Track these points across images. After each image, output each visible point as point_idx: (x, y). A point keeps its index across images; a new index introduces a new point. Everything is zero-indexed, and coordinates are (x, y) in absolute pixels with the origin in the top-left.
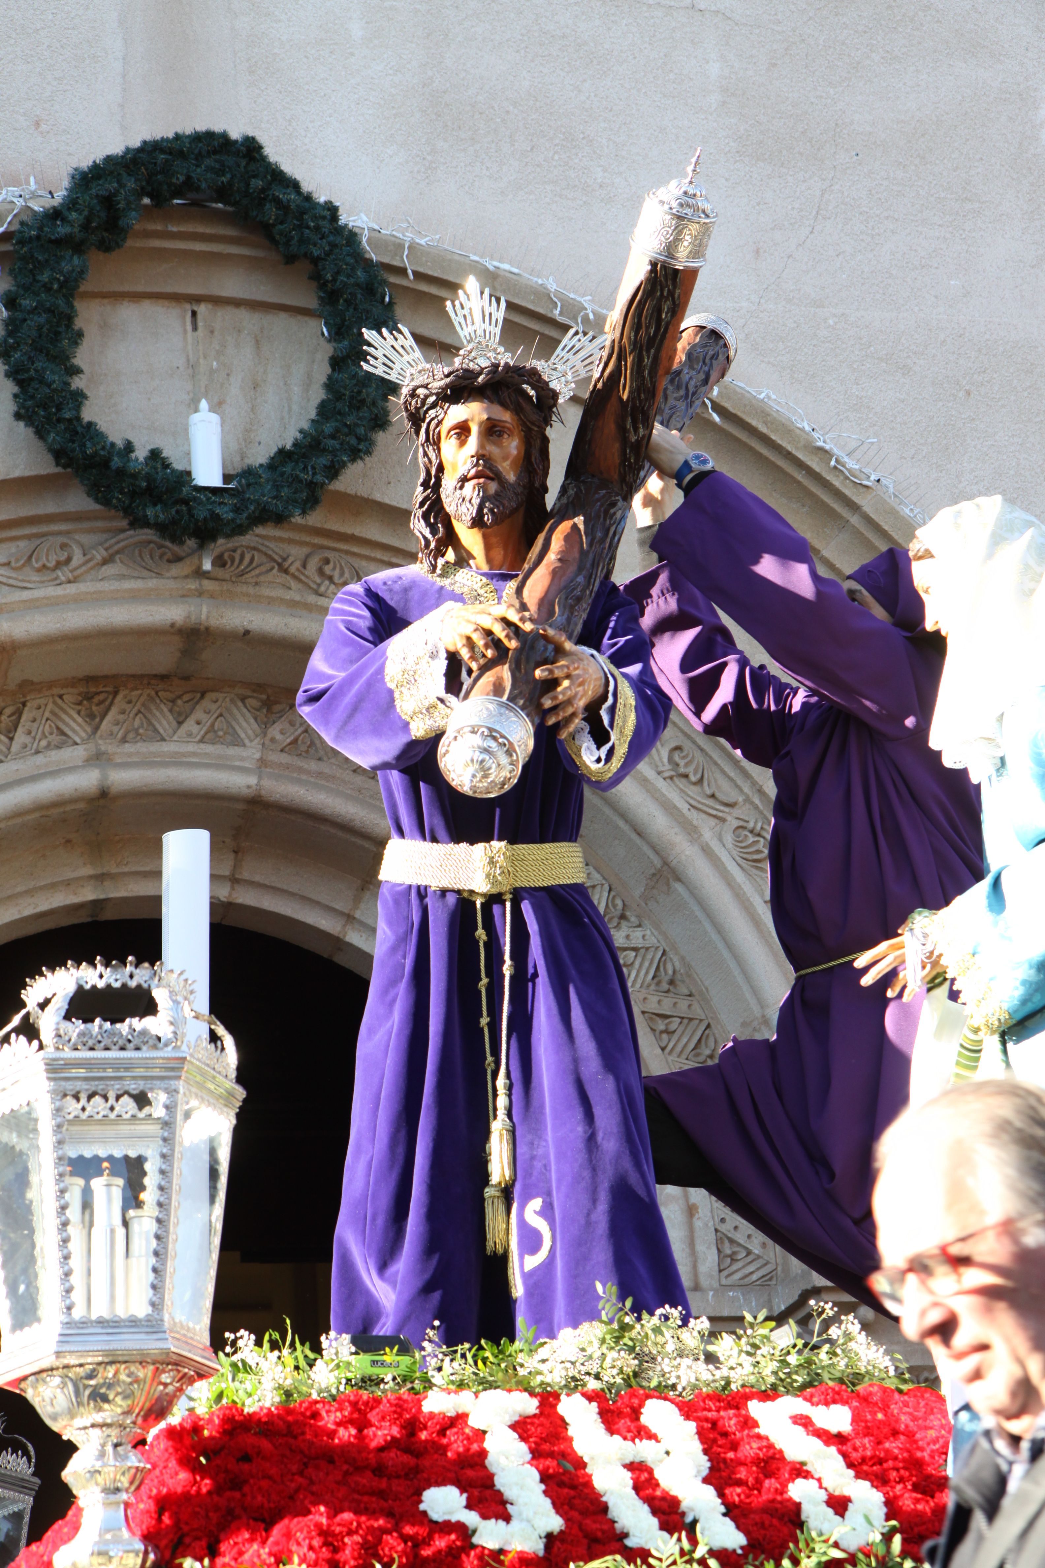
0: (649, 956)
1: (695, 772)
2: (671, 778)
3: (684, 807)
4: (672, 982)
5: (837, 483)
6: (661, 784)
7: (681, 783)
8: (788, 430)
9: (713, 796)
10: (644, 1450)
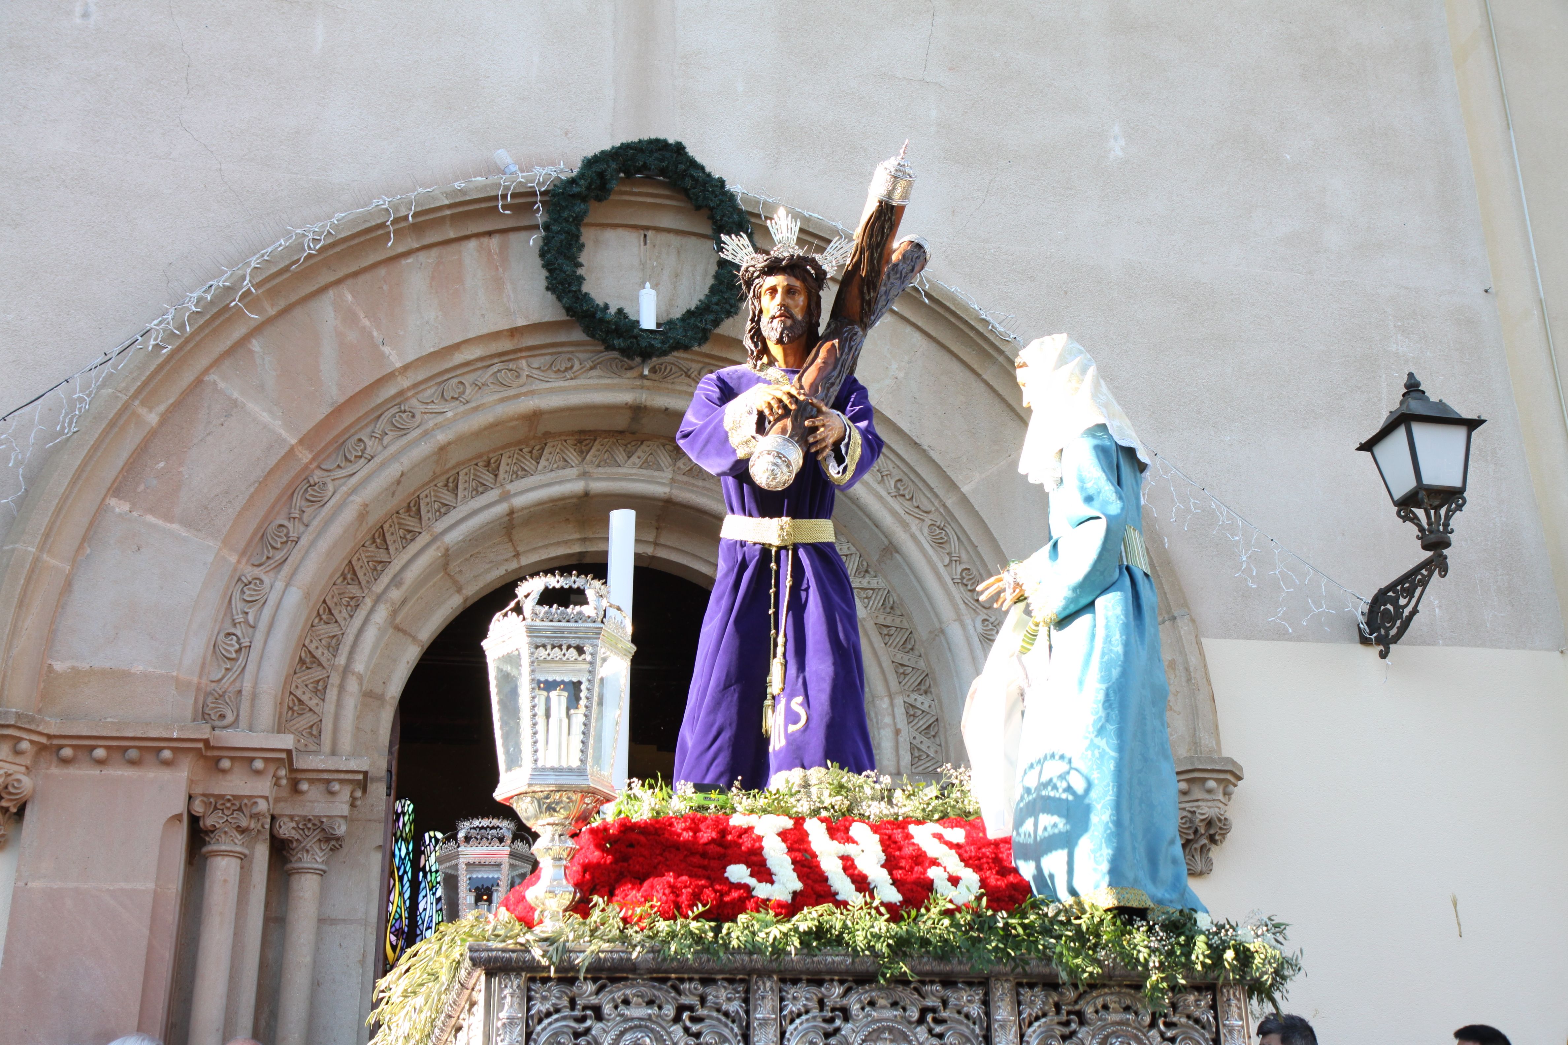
0: (880, 593)
1: (909, 494)
2: (895, 496)
3: (902, 512)
4: (892, 608)
5: (992, 338)
6: (889, 499)
7: (900, 499)
8: (966, 309)
9: (918, 507)
10: (849, 849)
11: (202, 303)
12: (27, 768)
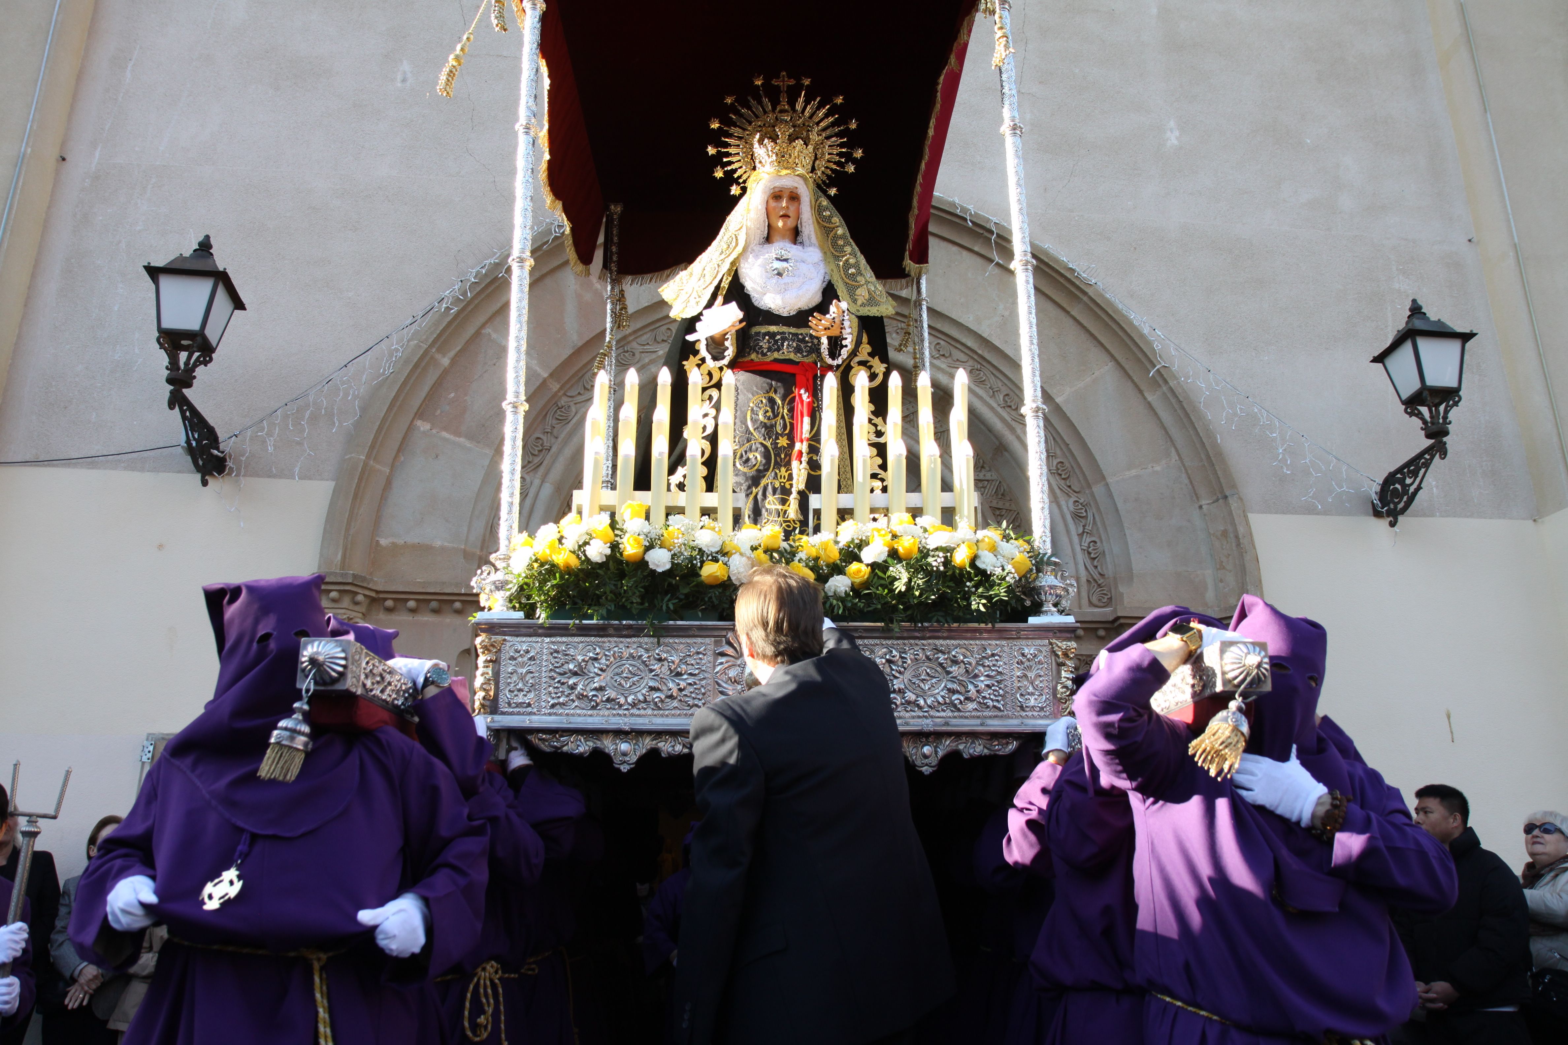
0: (994, 483)
1: (1015, 404)
2: (1004, 407)
3: (1009, 419)
4: (1003, 495)
5: (1077, 283)
6: (999, 410)
7: (1008, 409)
8: (1057, 261)
11: (479, 276)
12: (363, 614)
